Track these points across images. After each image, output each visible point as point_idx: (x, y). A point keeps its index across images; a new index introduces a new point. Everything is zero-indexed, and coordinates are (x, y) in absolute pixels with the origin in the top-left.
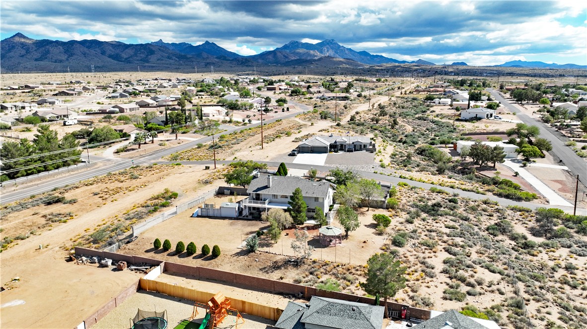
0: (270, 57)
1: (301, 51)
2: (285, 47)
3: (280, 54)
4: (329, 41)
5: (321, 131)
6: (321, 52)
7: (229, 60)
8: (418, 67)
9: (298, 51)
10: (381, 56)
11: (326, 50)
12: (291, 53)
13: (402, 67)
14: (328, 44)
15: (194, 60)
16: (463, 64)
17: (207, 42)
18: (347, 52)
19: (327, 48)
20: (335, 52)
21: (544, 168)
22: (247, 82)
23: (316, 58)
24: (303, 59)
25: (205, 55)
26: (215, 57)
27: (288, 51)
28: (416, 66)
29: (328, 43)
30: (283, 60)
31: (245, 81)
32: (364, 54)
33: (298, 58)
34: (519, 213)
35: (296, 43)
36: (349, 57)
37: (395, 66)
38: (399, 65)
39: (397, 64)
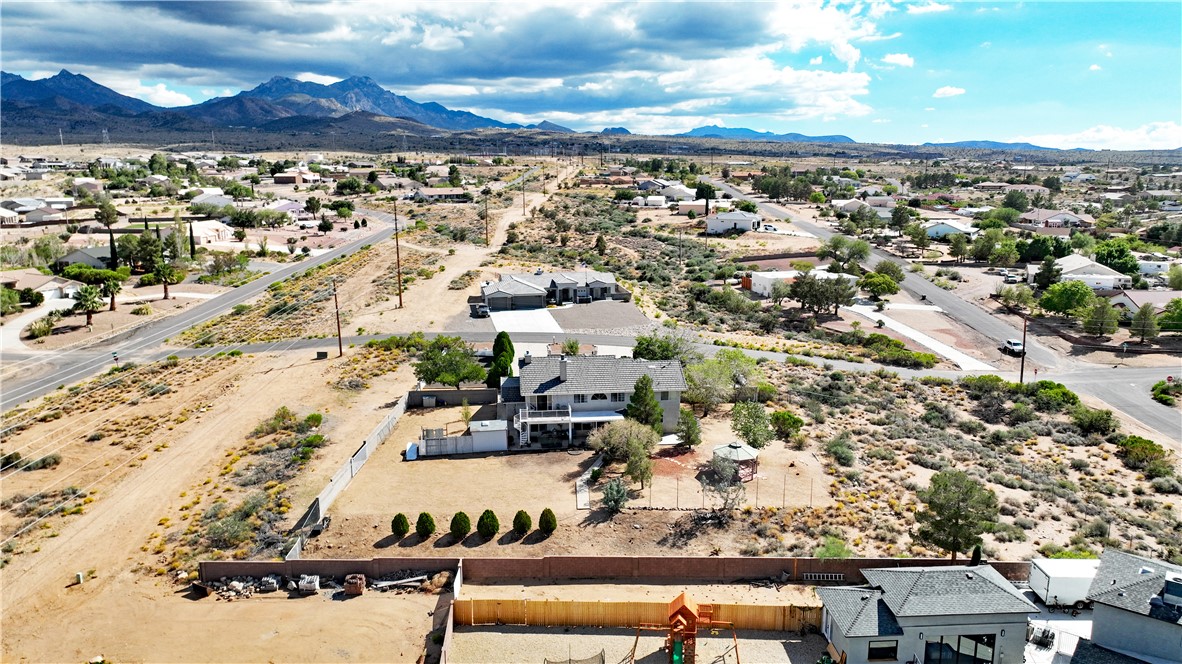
0: (231, 111)
1: (299, 98)
2: (262, 89)
3: (253, 105)
4: (360, 79)
5: (486, 265)
6: (344, 103)
7: (131, 116)
8: (547, 137)
9: (293, 98)
10: (469, 114)
11: (354, 99)
12: (278, 104)
13: (515, 136)
14: (357, 86)
15: (39, 113)
16: (623, 131)
17: (64, 74)
18: (398, 103)
19: (356, 94)
20: (374, 103)
21: (909, 310)
22: (212, 167)
23: (334, 115)
24: (307, 117)
25: (64, 103)
26: (91, 107)
27: (269, 99)
28: (542, 133)
29: (356, 83)
30: (260, 118)
31: (207, 164)
32: (434, 107)
33: (295, 114)
34: (938, 388)
35: (285, 81)
36: (403, 114)
37: (502, 134)
38: (509, 131)
39: (505, 130)
